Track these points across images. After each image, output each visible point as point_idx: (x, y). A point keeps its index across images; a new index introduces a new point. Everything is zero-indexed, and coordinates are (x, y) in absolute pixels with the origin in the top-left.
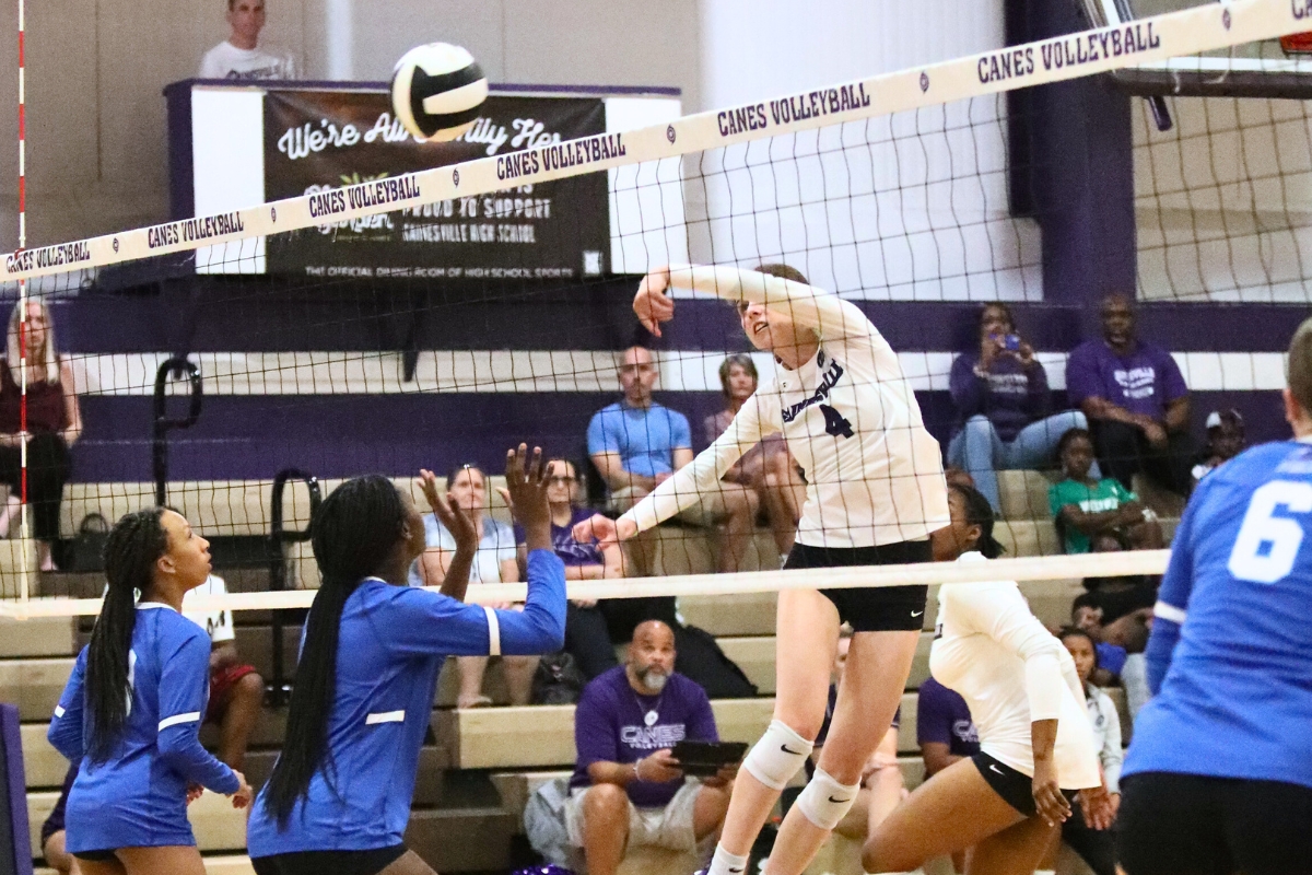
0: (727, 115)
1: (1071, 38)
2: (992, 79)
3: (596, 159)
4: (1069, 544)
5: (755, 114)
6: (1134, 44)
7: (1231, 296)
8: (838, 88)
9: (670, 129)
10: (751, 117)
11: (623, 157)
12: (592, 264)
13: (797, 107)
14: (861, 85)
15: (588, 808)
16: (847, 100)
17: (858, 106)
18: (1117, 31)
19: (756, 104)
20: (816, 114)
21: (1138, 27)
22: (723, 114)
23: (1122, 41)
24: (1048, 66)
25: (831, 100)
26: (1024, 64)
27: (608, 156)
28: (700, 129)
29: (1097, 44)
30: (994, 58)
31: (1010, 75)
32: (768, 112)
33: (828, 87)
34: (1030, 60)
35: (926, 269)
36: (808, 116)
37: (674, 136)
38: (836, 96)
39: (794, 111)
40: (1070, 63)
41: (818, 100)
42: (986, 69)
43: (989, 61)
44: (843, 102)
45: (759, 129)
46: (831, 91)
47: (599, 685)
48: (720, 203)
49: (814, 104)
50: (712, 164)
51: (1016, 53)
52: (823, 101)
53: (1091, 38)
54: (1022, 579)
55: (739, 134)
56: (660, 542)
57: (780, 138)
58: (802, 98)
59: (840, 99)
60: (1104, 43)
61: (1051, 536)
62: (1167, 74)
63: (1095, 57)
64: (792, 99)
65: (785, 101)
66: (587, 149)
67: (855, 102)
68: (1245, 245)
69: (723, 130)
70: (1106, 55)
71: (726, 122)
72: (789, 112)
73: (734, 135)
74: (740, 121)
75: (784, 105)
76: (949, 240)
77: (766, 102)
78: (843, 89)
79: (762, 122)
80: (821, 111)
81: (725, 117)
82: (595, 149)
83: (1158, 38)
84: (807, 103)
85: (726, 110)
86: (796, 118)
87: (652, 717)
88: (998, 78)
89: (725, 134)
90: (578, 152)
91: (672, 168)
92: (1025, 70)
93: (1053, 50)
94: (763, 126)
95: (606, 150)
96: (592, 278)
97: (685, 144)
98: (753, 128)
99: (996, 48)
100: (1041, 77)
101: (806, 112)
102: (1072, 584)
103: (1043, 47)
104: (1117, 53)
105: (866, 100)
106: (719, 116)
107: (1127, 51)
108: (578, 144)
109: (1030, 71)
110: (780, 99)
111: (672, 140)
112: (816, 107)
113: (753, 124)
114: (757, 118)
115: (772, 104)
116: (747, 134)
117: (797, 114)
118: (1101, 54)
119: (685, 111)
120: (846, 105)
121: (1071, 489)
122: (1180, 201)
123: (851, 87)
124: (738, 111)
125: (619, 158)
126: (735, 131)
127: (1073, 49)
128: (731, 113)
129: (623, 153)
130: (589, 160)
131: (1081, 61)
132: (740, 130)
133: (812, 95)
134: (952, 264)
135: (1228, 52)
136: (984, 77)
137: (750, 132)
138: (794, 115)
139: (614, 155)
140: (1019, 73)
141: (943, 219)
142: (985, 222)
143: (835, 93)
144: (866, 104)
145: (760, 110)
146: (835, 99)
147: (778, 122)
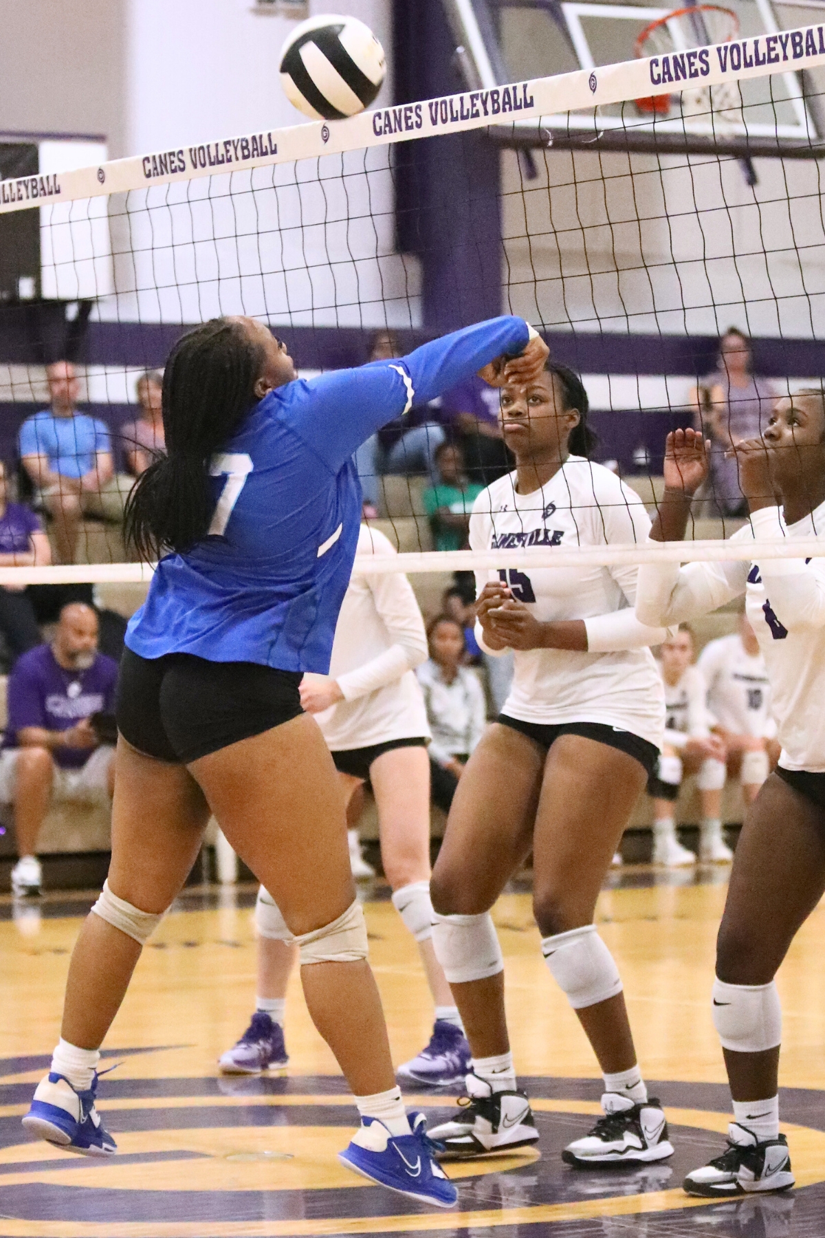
0: (151, 159)
1: (456, 98)
2: (385, 132)
3: (35, 196)
4: (440, 543)
5: (175, 159)
6: (510, 103)
7: (592, 327)
8: (249, 137)
9: (101, 171)
10: (172, 162)
11: (58, 195)
12: (26, 289)
13: (213, 153)
14: (269, 135)
15: (19, 768)
16: (257, 148)
17: (265, 154)
18: (497, 92)
19: (176, 150)
20: (229, 160)
21: (515, 88)
22: (147, 159)
23: (501, 101)
24: (434, 122)
25: (243, 148)
26: (414, 119)
27: (45, 194)
28: (126, 172)
29: (479, 103)
30: (387, 114)
31: (401, 130)
32: (186, 158)
33: (240, 137)
34: (419, 116)
35: (324, 297)
36: (222, 162)
37: (103, 177)
38: (247, 145)
39: (210, 158)
40: (454, 119)
41: (231, 148)
42: (380, 123)
43: (383, 116)
44: (254, 150)
45: (179, 173)
46: (243, 140)
47: (29, 659)
48: (142, 238)
49: (227, 151)
50: (137, 203)
51: (406, 109)
52: (236, 149)
53: (472, 97)
54: (409, 572)
55: (160, 177)
56: (84, 535)
57: (197, 180)
58: (217, 145)
59: (250, 147)
60: (484, 103)
61: (426, 535)
62: (539, 130)
63: (477, 115)
64: (208, 147)
65: (202, 148)
66: (27, 187)
67: (264, 150)
68: (606, 282)
69: (147, 173)
70: (486, 113)
71: (150, 166)
72: (204, 158)
73: (156, 177)
74: (163, 165)
75: (201, 151)
76: (344, 273)
77: (186, 149)
78: (254, 138)
79: (182, 166)
80: (233, 158)
81: (149, 162)
82: (34, 187)
83: (532, 98)
84: (222, 150)
85: (150, 155)
86: (212, 164)
87: (74, 689)
88: (391, 131)
89: (148, 176)
90: (19, 190)
91: (100, 207)
92: (414, 124)
93: (439, 106)
94: (183, 170)
95: (43, 189)
96: (27, 302)
97: (111, 186)
98: (174, 171)
99: (390, 106)
100: (428, 130)
101: (220, 159)
102: (442, 575)
103: (431, 105)
104: (496, 112)
105: (273, 149)
106: (144, 161)
107: (504, 110)
108: (19, 183)
109: (419, 126)
110: (197, 146)
111: (102, 180)
112: (229, 154)
113: (173, 168)
114: (177, 163)
115: (191, 150)
116: (168, 177)
117: (213, 160)
118: (482, 112)
119: (112, 157)
120: (255, 153)
121: (445, 493)
122: (548, 242)
123: (261, 137)
124: (160, 156)
125: (54, 196)
126: (158, 175)
127: (457, 106)
128: (154, 157)
129: (58, 192)
130: (28, 197)
131: (463, 118)
132: (162, 173)
133: (227, 143)
134: (347, 294)
135: (594, 112)
136: (378, 130)
137: (171, 175)
138: (210, 160)
139: (51, 193)
140: (409, 128)
141: (339, 254)
142: (377, 257)
143: (247, 141)
144: (274, 152)
145: (180, 155)
146: (246, 147)
147: (195, 166)
